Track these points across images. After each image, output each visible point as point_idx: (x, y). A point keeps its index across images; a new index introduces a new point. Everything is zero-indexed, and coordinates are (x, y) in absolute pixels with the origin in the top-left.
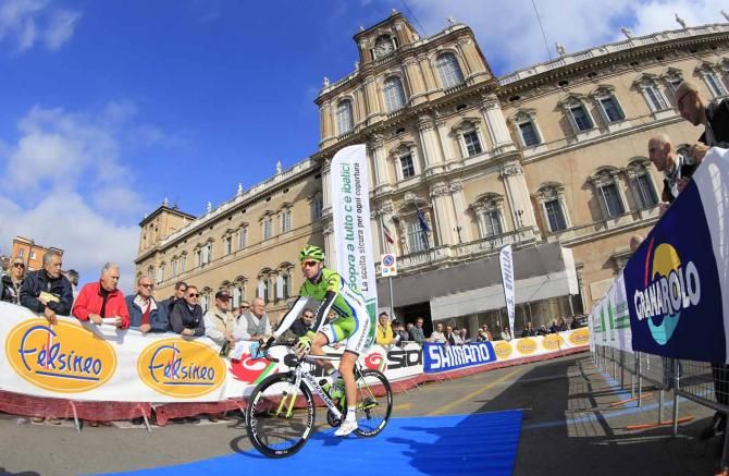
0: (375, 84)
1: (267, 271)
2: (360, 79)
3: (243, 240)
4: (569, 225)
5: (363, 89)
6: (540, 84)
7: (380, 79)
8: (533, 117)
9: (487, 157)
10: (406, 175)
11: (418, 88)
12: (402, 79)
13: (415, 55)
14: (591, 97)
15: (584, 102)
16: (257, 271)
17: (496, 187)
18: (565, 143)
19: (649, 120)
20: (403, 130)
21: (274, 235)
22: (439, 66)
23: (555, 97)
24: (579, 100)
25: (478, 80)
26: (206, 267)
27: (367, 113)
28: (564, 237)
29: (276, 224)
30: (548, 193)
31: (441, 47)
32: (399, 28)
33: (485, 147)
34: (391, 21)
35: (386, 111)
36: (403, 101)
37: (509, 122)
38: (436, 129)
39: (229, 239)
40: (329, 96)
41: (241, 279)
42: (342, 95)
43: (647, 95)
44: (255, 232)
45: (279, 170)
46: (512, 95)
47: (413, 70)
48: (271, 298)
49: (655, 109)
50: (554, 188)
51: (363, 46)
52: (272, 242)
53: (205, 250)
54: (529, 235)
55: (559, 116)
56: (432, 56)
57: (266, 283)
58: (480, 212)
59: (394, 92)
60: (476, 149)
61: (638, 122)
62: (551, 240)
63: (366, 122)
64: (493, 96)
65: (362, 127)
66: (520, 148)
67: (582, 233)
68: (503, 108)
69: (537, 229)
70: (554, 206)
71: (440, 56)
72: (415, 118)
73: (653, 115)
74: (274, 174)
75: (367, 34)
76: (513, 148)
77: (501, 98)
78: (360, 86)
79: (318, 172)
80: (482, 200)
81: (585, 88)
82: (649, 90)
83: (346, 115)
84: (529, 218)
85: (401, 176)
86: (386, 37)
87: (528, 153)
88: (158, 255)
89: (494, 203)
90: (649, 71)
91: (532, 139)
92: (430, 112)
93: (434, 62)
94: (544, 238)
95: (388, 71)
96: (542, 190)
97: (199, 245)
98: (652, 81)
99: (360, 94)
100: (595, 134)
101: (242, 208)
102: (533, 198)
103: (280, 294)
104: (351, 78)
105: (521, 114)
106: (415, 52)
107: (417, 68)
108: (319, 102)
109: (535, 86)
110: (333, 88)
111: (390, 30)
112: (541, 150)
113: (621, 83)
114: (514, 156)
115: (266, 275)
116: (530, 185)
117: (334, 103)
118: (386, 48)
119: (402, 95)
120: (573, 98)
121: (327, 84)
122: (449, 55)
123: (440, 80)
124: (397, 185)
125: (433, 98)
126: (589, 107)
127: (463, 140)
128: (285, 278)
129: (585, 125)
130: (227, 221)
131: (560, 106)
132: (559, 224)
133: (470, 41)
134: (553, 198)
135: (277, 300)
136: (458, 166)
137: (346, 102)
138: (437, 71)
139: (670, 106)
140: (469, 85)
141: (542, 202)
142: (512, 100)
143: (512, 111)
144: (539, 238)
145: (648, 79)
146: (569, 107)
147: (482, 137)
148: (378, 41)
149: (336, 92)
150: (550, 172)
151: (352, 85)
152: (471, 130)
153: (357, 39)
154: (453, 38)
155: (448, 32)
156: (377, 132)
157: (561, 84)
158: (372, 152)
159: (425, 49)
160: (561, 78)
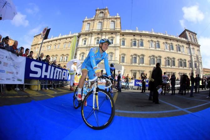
0: (97, 22)
1: (63, 55)
2: (94, 20)
3: (59, 47)
4: (125, 62)
5: (94, 22)
6: (129, 34)
7: (98, 21)
8: (125, 40)
9: (114, 45)
10: (97, 43)
11: (105, 27)
12: (102, 23)
14: (138, 40)
15: (136, 41)
16: (61, 54)
17: (113, 51)
18: (130, 47)
19: (148, 48)
20: (99, 34)
21: (66, 47)
22: (111, 23)
23: (132, 37)
25: (117, 30)
26: (49, 51)
27: (93, 28)
28: (124, 64)
29: (67, 45)
30: (123, 55)
31: (113, 20)
32: (106, 12)
33: (114, 43)
34: (105, 9)
35: (97, 29)
36: (101, 28)
37: (120, 40)
38: (106, 36)
39: (55, 45)
40: (86, 21)
41: (57, 55)
42: (89, 22)
43: (150, 44)
44: (62, 45)
46: (123, 34)
48: (63, 61)
49: (150, 47)
50: (124, 55)
51: (97, 13)
52: (65, 49)
53: (49, 47)
54: (117, 62)
56: (110, 21)
57: (62, 57)
59: (100, 25)
60: (112, 43)
61: (146, 48)
62: (121, 64)
63: (92, 30)
64: (119, 34)
65: (91, 31)
66: (120, 45)
67: (127, 64)
68: (120, 36)
69: (119, 61)
70: (123, 57)
71: (112, 21)
72: (102, 33)
73: (150, 48)
74: (69, 34)
75: (99, 10)
76: (119, 45)
77: (121, 34)
78: (93, 21)
79: (79, 37)
80: (110, 53)
81: (138, 38)
82: (151, 43)
83: (88, 26)
84: (118, 59)
86: (103, 12)
87: (122, 47)
88: (37, 45)
89: (112, 54)
90: (153, 39)
91: (124, 44)
92: (105, 32)
94: (120, 63)
95: (100, 20)
97: (48, 45)
98: (153, 41)
99: (93, 23)
100: (136, 47)
101: (60, 39)
102: (120, 55)
103: (65, 60)
104: (92, 19)
105: (123, 39)
106: (107, 19)
107: (106, 22)
108: (83, 22)
109: (128, 34)
110: (87, 20)
111: (104, 11)
112: (124, 47)
113: (146, 40)
114: (118, 47)
116: (120, 53)
117: (87, 23)
118: (101, 15)
120: (135, 39)
121: (86, 18)
122: (114, 22)
123: (110, 26)
124: (94, 45)
125: (107, 30)
126: (137, 42)
128: (67, 57)
129: (135, 45)
130: (56, 41)
131: (131, 40)
132: (123, 61)
133: (119, 21)
135: (64, 61)
137: (89, 24)
138: (110, 24)
139: (154, 47)
140: (115, 30)
141: (121, 56)
143: (122, 37)
144: (119, 63)
145: (152, 41)
146: (133, 41)
147: (114, 41)
148: (101, 12)
149: (88, 21)
150: (124, 51)
151: (92, 20)
152: (112, 39)
153: (96, 10)
154: (116, 18)
155: (116, 17)
156: (94, 33)
157: (134, 36)
158: (91, 37)
159: (110, 18)
160: (134, 35)
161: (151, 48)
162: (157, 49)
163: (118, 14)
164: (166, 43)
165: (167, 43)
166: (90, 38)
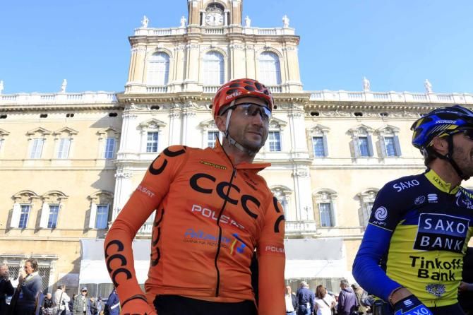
0: (198, 51)
2: (184, 39)
4: (336, 224)
5: (184, 50)
6: (340, 109)
7: (205, 47)
8: (325, 134)
12: (226, 59)
13: (244, 40)
14: (377, 132)
15: (371, 134)
18: (349, 162)
22: (261, 61)
23: (352, 122)
24: (367, 132)
25: (294, 90)
27: (185, 78)
28: (331, 232)
30: (324, 197)
31: (268, 44)
33: (284, 147)
35: (203, 80)
36: (222, 79)
37: (306, 132)
42: (161, 46)
46: (314, 110)
47: (238, 54)
50: (330, 194)
55: (348, 139)
56: (259, 47)
59: (215, 67)
60: (276, 147)
61: (411, 161)
63: (182, 85)
64: (302, 107)
65: (178, 89)
68: (305, 118)
70: (327, 207)
71: (267, 52)
77: (307, 109)
78: (181, 46)
81: (374, 123)
86: (221, 6)
87: (318, 161)
89: (283, 194)
91: (322, 150)
93: (258, 55)
95: (215, 44)
96: (321, 193)
99: (182, 54)
100: (373, 161)
102: (312, 198)
105: (317, 128)
106: (244, 38)
107: (243, 54)
109: (335, 109)
110: (153, 34)
112: (326, 162)
113: (406, 128)
114: (307, 163)
116: (311, 187)
118: (217, 19)
120: (364, 129)
122: (273, 54)
123: (259, 74)
126: (374, 140)
129: (366, 150)
131: (350, 132)
132: (328, 222)
133: (295, 51)
134: (328, 201)
137: (164, 54)
138: (259, 65)
140: (284, 90)
141: (319, 202)
142: (313, 114)
143: (310, 123)
146: (357, 135)
147: (284, 139)
148: (211, 5)
150: (328, 180)
151: (175, 40)
152: (277, 129)
154: (282, 40)
155: (279, 33)
156: (194, 100)
157: (356, 114)
158: (182, 116)
159: (255, 39)
160: (358, 110)
163: (287, 20)
166: (177, 121)
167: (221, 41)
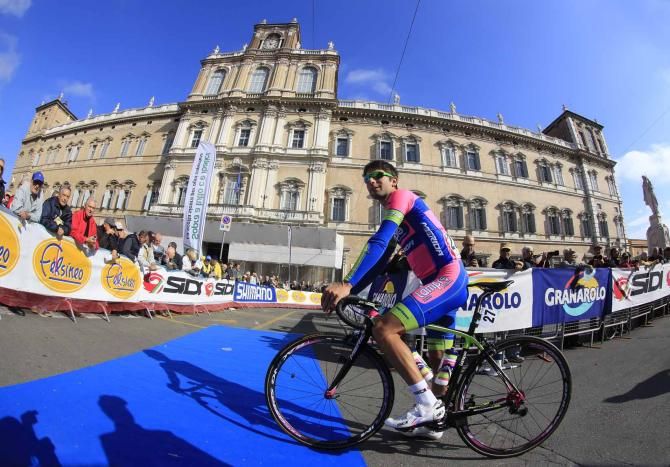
0: (250, 67)
1: (114, 183)
2: (242, 59)
3: (104, 151)
4: (347, 219)
5: (239, 67)
6: (367, 116)
7: (255, 65)
8: (351, 137)
9: (305, 153)
10: (241, 144)
11: (279, 84)
12: (271, 73)
13: (290, 59)
14: (400, 139)
15: (394, 140)
16: (107, 180)
17: (303, 176)
19: (436, 169)
20: (253, 110)
21: (129, 154)
22: (302, 74)
23: (376, 129)
24: (391, 138)
25: (324, 96)
26: (71, 164)
27: (233, 87)
28: (341, 226)
29: (134, 145)
30: (339, 193)
31: (311, 61)
32: (290, 34)
33: (306, 144)
34: (288, 26)
35: (248, 90)
36: (264, 88)
37: (331, 134)
38: (277, 118)
39: (95, 146)
40: (213, 62)
41: (93, 183)
42: (222, 65)
43: (444, 154)
44: (115, 148)
45: (151, 103)
46: (343, 116)
47: (282, 69)
48: (112, 206)
49: (445, 164)
50: (345, 191)
51: (258, 35)
52: (125, 160)
53: (75, 149)
54: (315, 218)
55: (372, 143)
56: (301, 64)
57: (111, 192)
58: (285, 190)
59: (261, 79)
60: (299, 144)
61: (429, 168)
62: (331, 226)
63: (229, 93)
64: (330, 111)
65: (226, 96)
66: (331, 155)
67: (355, 228)
68: (332, 122)
69: (322, 215)
70: (341, 203)
71: (307, 67)
72: (265, 104)
73: (442, 167)
74: (145, 105)
75: (265, 27)
76: (326, 153)
77: (334, 115)
78: (238, 64)
79: (177, 117)
80: (289, 182)
81: (399, 132)
82: (447, 151)
83: (219, 81)
84: (319, 206)
85: (237, 144)
86: (278, 36)
87: (336, 160)
88: (40, 141)
89: (296, 187)
90: (453, 138)
91: (343, 151)
92: (278, 105)
93: (300, 69)
94: (325, 223)
95: (265, 62)
96: (336, 189)
98: (453, 146)
99: (236, 70)
101: (113, 124)
102: (327, 193)
103: (119, 206)
104: (236, 55)
105: (343, 131)
106: (290, 57)
107: (286, 69)
108: (204, 63)
109: (359, 116)
110: (219, 57)
111: (283, 32)
112: (346, 161)
113: (428, 139)
114: (324, 159)
115: (113, 186)
116: (327, 183)
117: (214, 69)
118: (272, 44)
119: (265, 83)
120: (387, 135)
121: (217, 51)
122: (314, 70)
123: (297, 84)
124: (231, 149)
125: (285, 95)
126: (396, 145)
127: (292, 134)
128: (127, 193)
129: (387, 155)
130: (98, 130)
131: (374, 137)
132: (340, 216)
133: (334, 67)
134: (342, 197)
135: (116, 209)
136: (281, 151)
137: (223, 71)
138: (299, 77)
139: (458, 166)
140: (316, 97)
141: (333, 197)
142: (341, 119)
143: (338, 127)
144: (322, 222)
145: (451, 143)
146: (381, 140)
147: (307, 137)
148: (270, 36)
149: (219, 61)
151: (233, 60)
152: (302, 129)
153: (256, 28)
154: (324, 59)
155: (322, 53)
156: (234, 104)
157: (383, 122)
158: (224, 117)
159: (299, 57)
160: (386, 118)
161: (446, 170)
162: (470, 173)
163: (331, 45)
164: (502, 153)
165: (504, 155)
166: (218, 122)
167: (270, 59)
